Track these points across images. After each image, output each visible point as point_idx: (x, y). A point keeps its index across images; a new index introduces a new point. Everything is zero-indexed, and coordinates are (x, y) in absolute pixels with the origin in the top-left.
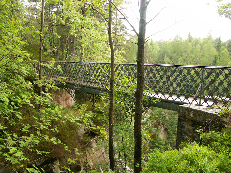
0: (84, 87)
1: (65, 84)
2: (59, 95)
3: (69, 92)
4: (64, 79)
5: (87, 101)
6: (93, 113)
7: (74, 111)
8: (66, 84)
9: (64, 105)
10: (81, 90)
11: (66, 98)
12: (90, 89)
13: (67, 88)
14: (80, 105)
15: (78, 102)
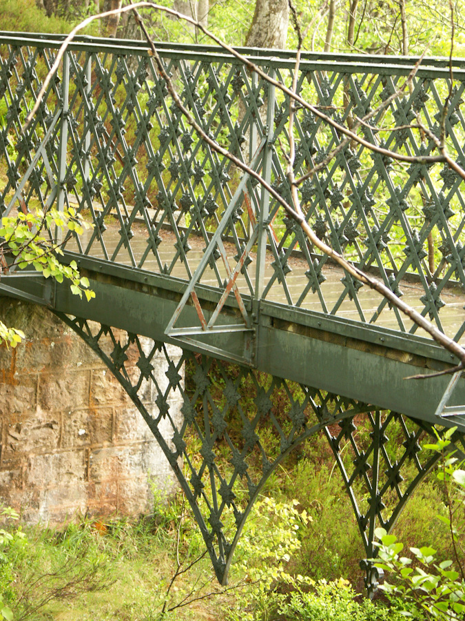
0: (279, 323)
1: (81, 287)
2: (12, 383)
3: (116, 363)
4: (72, 234)
5: (310, 467)
6: (368, 603)
7: (167, 565)
8: (85, 282)
9: (63, 496)
10: (246, 356)
11: (92, 425)
12: (336, 349)
13: (105, 329)
14: (228, 510)
15: (205, 480)
